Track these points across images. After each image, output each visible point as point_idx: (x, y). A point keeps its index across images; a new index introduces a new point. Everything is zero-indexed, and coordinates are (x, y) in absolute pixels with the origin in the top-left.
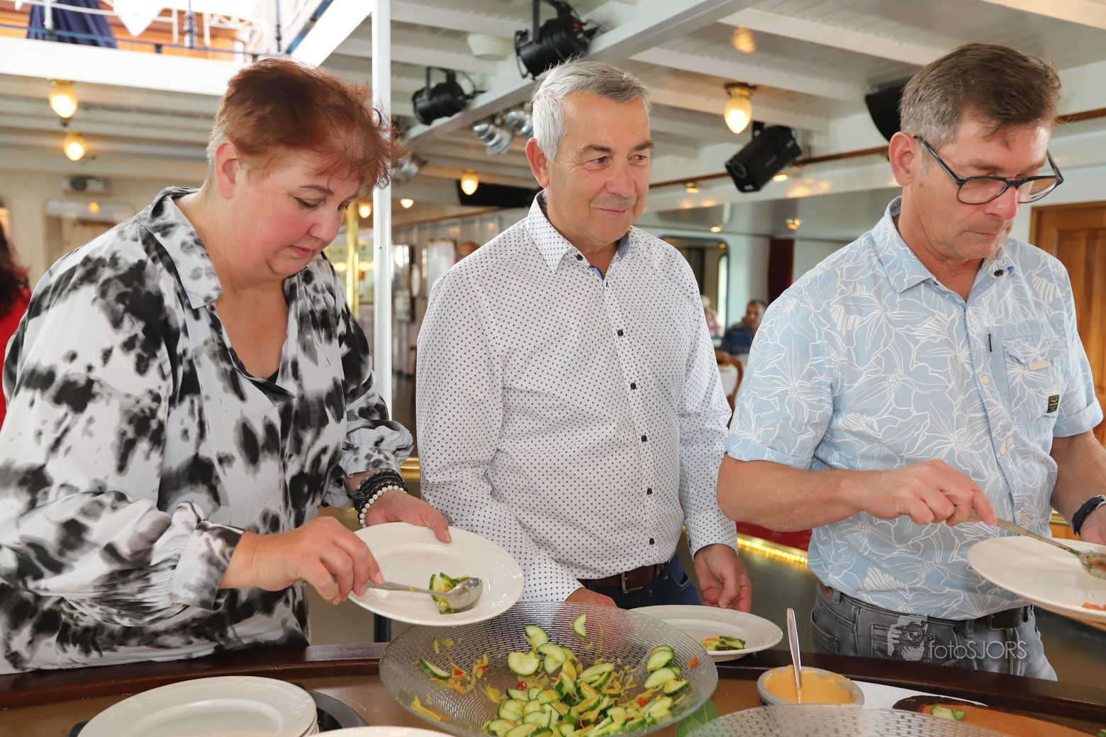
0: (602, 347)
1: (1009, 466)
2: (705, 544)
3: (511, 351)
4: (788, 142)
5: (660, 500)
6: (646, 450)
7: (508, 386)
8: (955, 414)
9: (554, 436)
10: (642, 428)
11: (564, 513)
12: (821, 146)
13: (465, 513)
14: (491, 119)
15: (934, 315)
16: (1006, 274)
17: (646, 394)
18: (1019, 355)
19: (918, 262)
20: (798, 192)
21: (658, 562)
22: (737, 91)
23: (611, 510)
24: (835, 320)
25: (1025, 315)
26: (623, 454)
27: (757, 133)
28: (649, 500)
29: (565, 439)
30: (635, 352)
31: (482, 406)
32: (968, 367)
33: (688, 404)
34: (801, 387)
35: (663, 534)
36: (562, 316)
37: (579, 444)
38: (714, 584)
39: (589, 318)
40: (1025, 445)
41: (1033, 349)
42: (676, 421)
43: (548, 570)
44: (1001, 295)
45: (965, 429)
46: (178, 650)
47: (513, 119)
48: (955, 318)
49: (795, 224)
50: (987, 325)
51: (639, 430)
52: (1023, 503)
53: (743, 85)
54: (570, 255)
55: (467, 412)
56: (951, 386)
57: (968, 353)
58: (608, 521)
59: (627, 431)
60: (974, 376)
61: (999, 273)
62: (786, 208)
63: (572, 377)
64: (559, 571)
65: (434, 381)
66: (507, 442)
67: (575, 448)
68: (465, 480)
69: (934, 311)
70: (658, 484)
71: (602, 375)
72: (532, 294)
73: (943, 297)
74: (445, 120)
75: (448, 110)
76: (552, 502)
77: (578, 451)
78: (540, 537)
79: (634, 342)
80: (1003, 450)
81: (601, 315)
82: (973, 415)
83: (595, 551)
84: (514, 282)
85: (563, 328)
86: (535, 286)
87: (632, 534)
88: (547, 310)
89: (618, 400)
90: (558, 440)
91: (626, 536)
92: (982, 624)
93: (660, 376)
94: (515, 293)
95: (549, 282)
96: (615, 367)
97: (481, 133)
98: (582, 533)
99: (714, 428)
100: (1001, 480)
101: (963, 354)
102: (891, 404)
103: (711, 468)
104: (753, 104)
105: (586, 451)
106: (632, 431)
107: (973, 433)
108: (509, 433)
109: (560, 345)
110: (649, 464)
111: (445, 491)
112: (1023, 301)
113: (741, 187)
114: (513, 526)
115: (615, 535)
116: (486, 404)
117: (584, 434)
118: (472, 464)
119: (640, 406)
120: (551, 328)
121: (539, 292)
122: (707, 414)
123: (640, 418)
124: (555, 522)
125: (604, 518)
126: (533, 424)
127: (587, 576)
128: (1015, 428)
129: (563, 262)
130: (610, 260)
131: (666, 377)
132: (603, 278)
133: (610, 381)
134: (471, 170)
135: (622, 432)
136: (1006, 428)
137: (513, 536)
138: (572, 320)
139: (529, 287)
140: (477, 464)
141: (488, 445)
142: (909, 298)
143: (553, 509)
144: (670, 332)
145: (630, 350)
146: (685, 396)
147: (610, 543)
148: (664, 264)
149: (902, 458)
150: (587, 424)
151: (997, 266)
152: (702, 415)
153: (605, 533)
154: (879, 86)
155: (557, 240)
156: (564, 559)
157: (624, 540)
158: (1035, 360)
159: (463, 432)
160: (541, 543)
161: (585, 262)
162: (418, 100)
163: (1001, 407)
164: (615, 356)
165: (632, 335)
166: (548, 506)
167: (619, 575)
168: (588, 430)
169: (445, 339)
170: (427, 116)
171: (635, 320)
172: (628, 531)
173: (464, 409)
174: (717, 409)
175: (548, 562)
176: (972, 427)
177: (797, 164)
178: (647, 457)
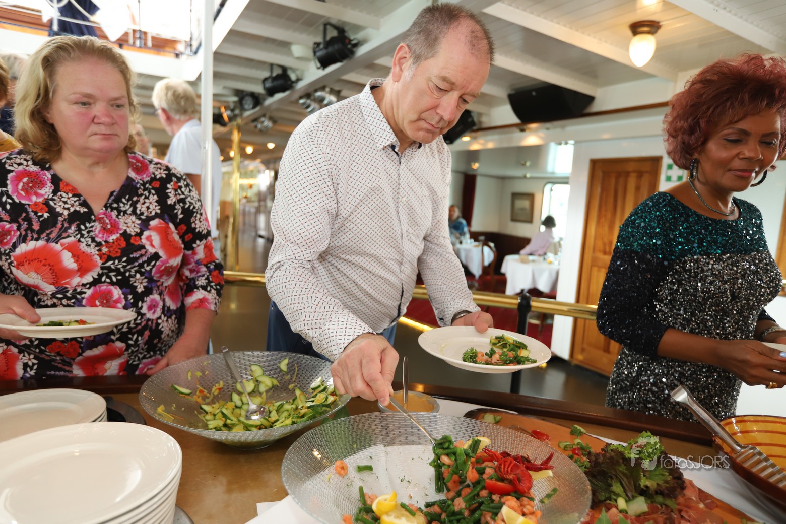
12: (486, 122)
14: (308, 96)
47: (319, 97)
62: (472, 156)
74: (281, 94)
75: (283, 90)
97: (303, 104)
162: (266, 83)
170: (271, 92)
177: (474, 131)
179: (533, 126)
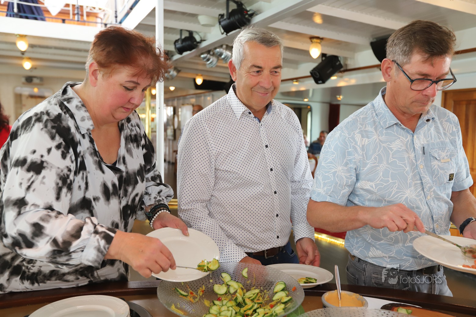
0: (259, 152)
1: (432, 204)
2: (301, 237)
3: (219, 153)
4: (337, 62)
5: (282, 219)
6: (276, 197)
7: (217, 168)
8: (409, 181)
9: (237, 191)
10: (274, 188)
11: (240, 224)
12: (351, 64)
13: (197, 222)
14: (209, 52)
15: (400, 138)
16: (431, 121)
17: (277, 173)
18: (436, 156)
19: (393, 115)
20: (342, 84)
21: (280, 246)
22: (315, 40)
23: (261, 223)
24: (357, 140)
25: (439, 139)
26: (266, 199)
27: (324, 58)
28: (277, 219)
29: (241, 192)
30: (272, 155)
31: (206, 176)
32: (414, 161)
33: (295, 177)
34: (342, 169)
35: (283, 234)
36: (241, 138)
37: (247, 194)
38: (304, 255)
39: (253, 139)
40: (438, 195)
41: (443, 154)
42: (289, 185)
43: (232, 248)
44: (429, 130)
45: (413, 188)
46: (73, 282)
47: (218, 52)
48: (409, 140)
49: (340, 98)
50: (422, 143)
51: (273, 189)
52: (438, 220)
53: (318, 38)
54: (246, 112)
55: (199, 179)
56: (407, 169)
57: (414, 155)
58: (259, 228)
59: (268, 189)
60: (417, 165)
61: (428, 120)
62: (336, 91)
63: (245, 165)
64: (237, 249)
65: (185, 165)
66: (216, 192)
67: (245, 196)
68: (198, 208)
69: (400, 137)
70: (281, 212)
71: (258, 165)
72: (229, 128)
73: (404, 131)
74: (188, 52)
75: (190, 48)
76: (235, 219)
77: (247, 198)
78: (229, 234)
79: (273, 150)
80: (429, 197)
81: (258, 138)
82: (416, 182)
83: (253, 241)
84: (221, 123)
85: (242, 143)
86: (230, 125)
87: (269, 234)
88: (235, 135)
89: (265, 175)
90: (238, 192)
91: (267, 234)
92: (420, 272)
93: (283, 166)
94: (221, 128)
95: (236, 123)
96: (264, 161)
97: (204, 58)
98: (248, 233)
99: (306, 187)
100: (428, 210)
101: (412, 155)
102: (381, 177)
103: (304, 205)
104: (322, 46)
105: (250, 198)
106: (270, 189)
107: (416, 190)
108: (217, 188)
109: (240, 151)
110: (277, 204)
111: (189, 212)
112: (438, 132)
113: (317, 82)
114: (218, 229)
115: (262, 234)
116: (208, 176)
117: (250, 190)
118: (201, 201)
119: (274, 178)
120: (237, 143)
121: (232, 127)
122: (303, 182)
123: (274, 184)
124: (236, 228)
125: (257, 227)
126: (228, 185)
127: (250, 251)
128: (434, 188)
129: (243, 115)
130: (263, 114)
131: (286, 166)
132: (260, 122)
133: (262, 167)
134: (200, 74)
135: (266, 190)
136: (430, 188)
137: (218, 233)
138: (246, 140)
139: (227, 125)
140: (203, 201)
141: (208, 193)
142: (389, 131)
143: (235, 222)
144: (288, 146)
145: (271, 154)
146: (294, 174)
147: (260, 238)
148: (286, 116)
149: (385, 200)
150: (251, 185)
151: (428, 117)
152: (301, 182)
153: (257, 233)
154: (376, 38)
155: (240, 105)
156: (240, 244)
157: (266, 236)
158: (443, 158)
159: (197, 188)
160: (230, 236)
161: (252, 115)
162: (177, 44)
163: (428, 178)
164: (264, 156)
165: (272, 147)
166: (233, 221)
167: (264, 251)
168: (251, 188)
169: (190, 147)
170: (181, 51)
171: (273, 141)
172: (268, 232)
173: (198, 178)
174: (307, 179)
175: (232, 244)
176: (416, 187)
177: (341, 72)
178: (277, 201)
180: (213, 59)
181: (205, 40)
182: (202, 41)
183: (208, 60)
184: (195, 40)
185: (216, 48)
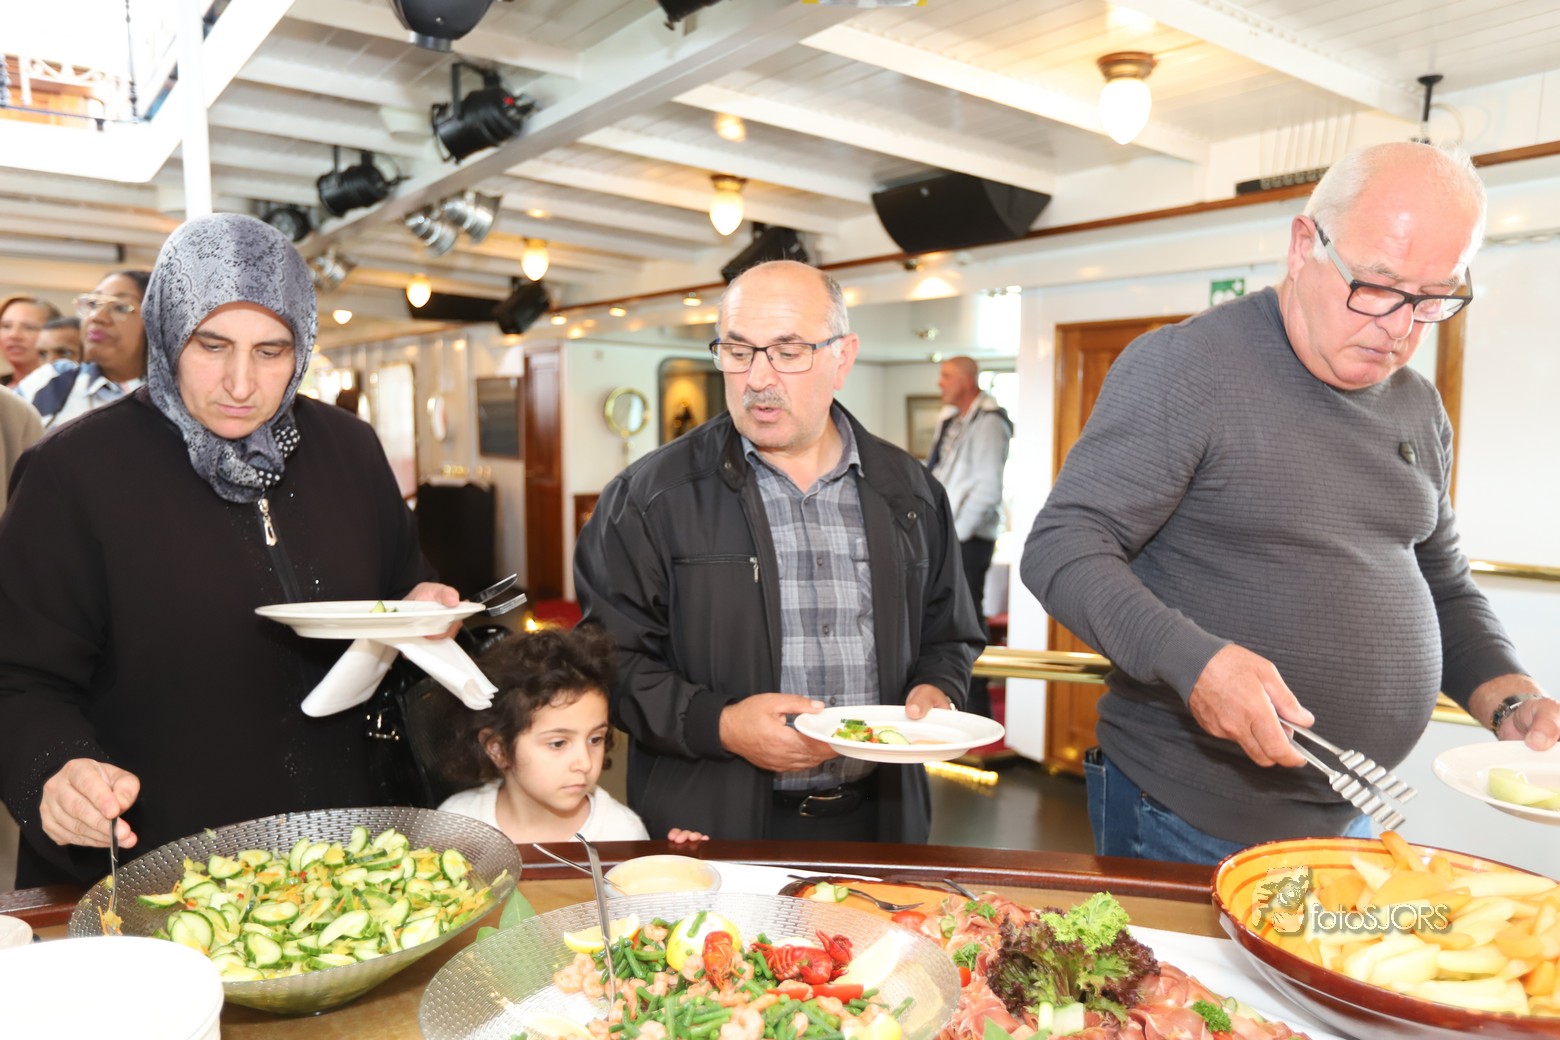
4: (792, 245)
12: (832, 251)
14: (427, 210)
22: (728, 184)
27: (758, 234)
47: (452, 212)
53: (732, 178)
74: (362, 211)
75: (367, 200)
97: (416, 229)
104: (744, 199)
134: (417, 276)
154: (886, 183)
162: (324, 186)
170: (337, 206)
179: (933, 257)
180: (442, 231)
181: (407, 178)
182: (399, 180)
183: (427, 235)
184: (380, 177)
185: (443, 201)
